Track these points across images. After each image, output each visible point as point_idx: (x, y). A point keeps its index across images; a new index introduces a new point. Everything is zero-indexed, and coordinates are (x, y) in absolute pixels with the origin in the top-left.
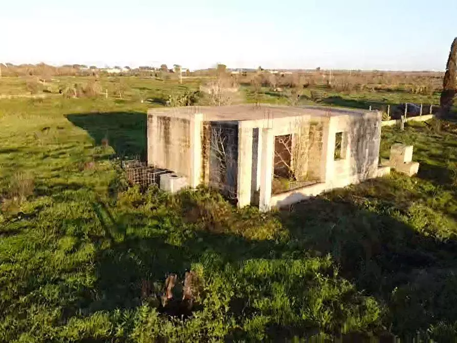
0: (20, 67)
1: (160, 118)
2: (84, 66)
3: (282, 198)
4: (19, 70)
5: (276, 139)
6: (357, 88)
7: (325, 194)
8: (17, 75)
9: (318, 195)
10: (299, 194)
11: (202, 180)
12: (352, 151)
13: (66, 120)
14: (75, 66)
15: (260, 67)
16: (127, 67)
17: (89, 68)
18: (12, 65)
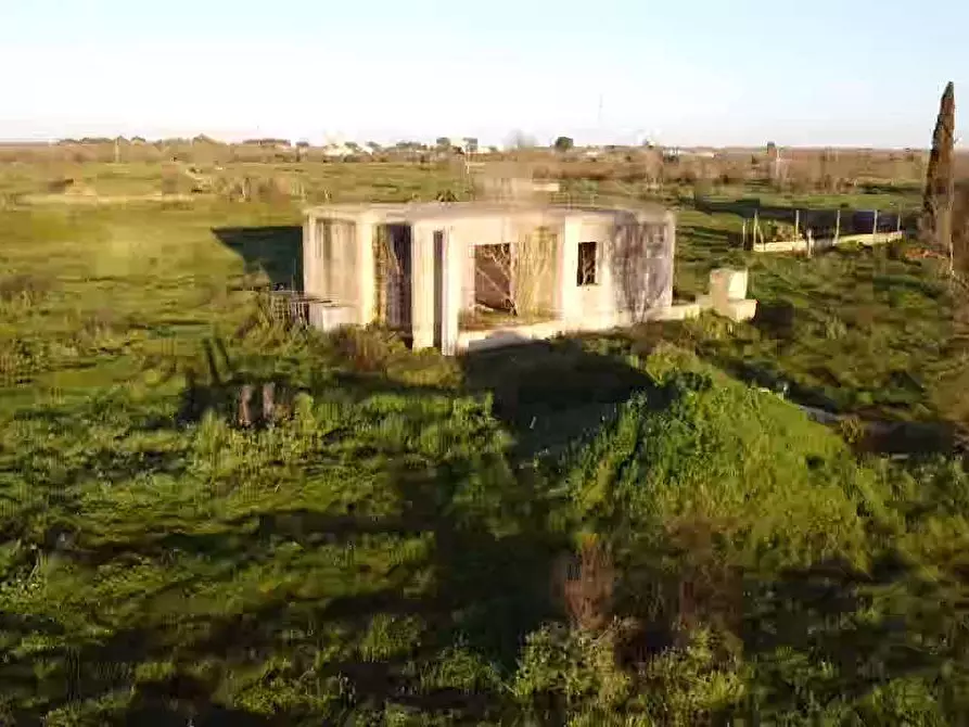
0: (158, 145)
1: (319, 221)
2: (285, 142)
3: (479, 336)
4: (155, 152)
5: (476, 250)
6: (823, 184)
7: (560, 337)
8: (150, 161)
9: (547, 339)
10: (512, 333)
11: (375, 315)
12: (614, 273)
13: (214, 237)
14: (264, 143)
15: (647, 143)
16: (372, 145)
17: (294, 145)
18: (144, 140)
